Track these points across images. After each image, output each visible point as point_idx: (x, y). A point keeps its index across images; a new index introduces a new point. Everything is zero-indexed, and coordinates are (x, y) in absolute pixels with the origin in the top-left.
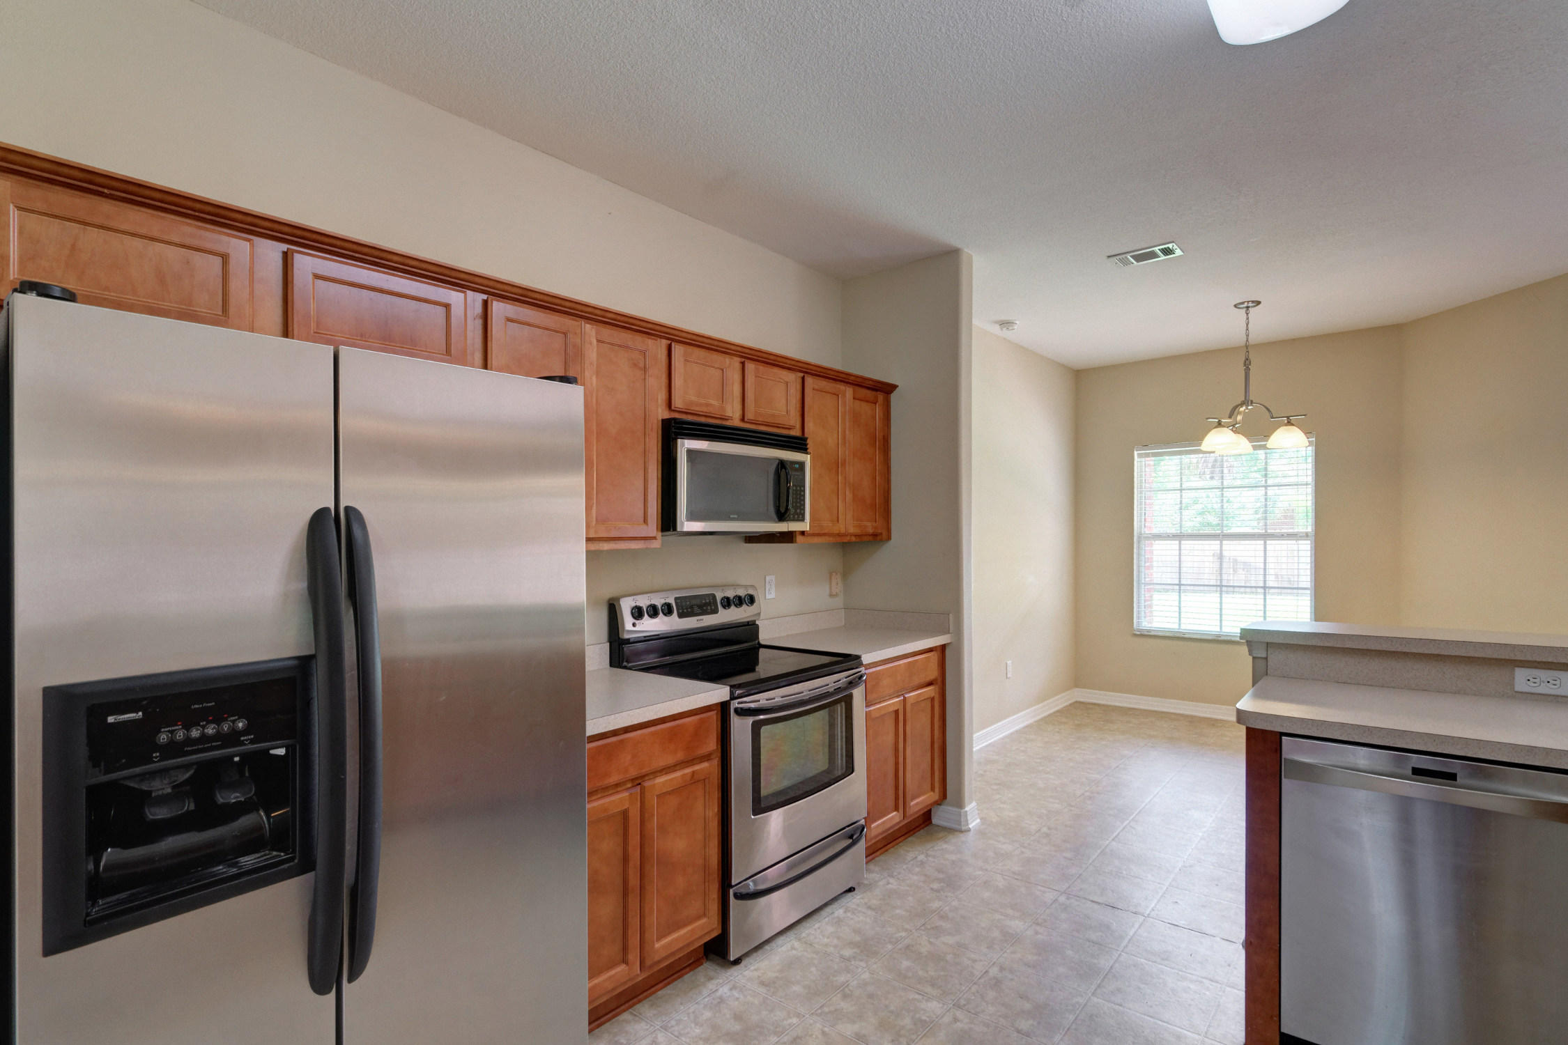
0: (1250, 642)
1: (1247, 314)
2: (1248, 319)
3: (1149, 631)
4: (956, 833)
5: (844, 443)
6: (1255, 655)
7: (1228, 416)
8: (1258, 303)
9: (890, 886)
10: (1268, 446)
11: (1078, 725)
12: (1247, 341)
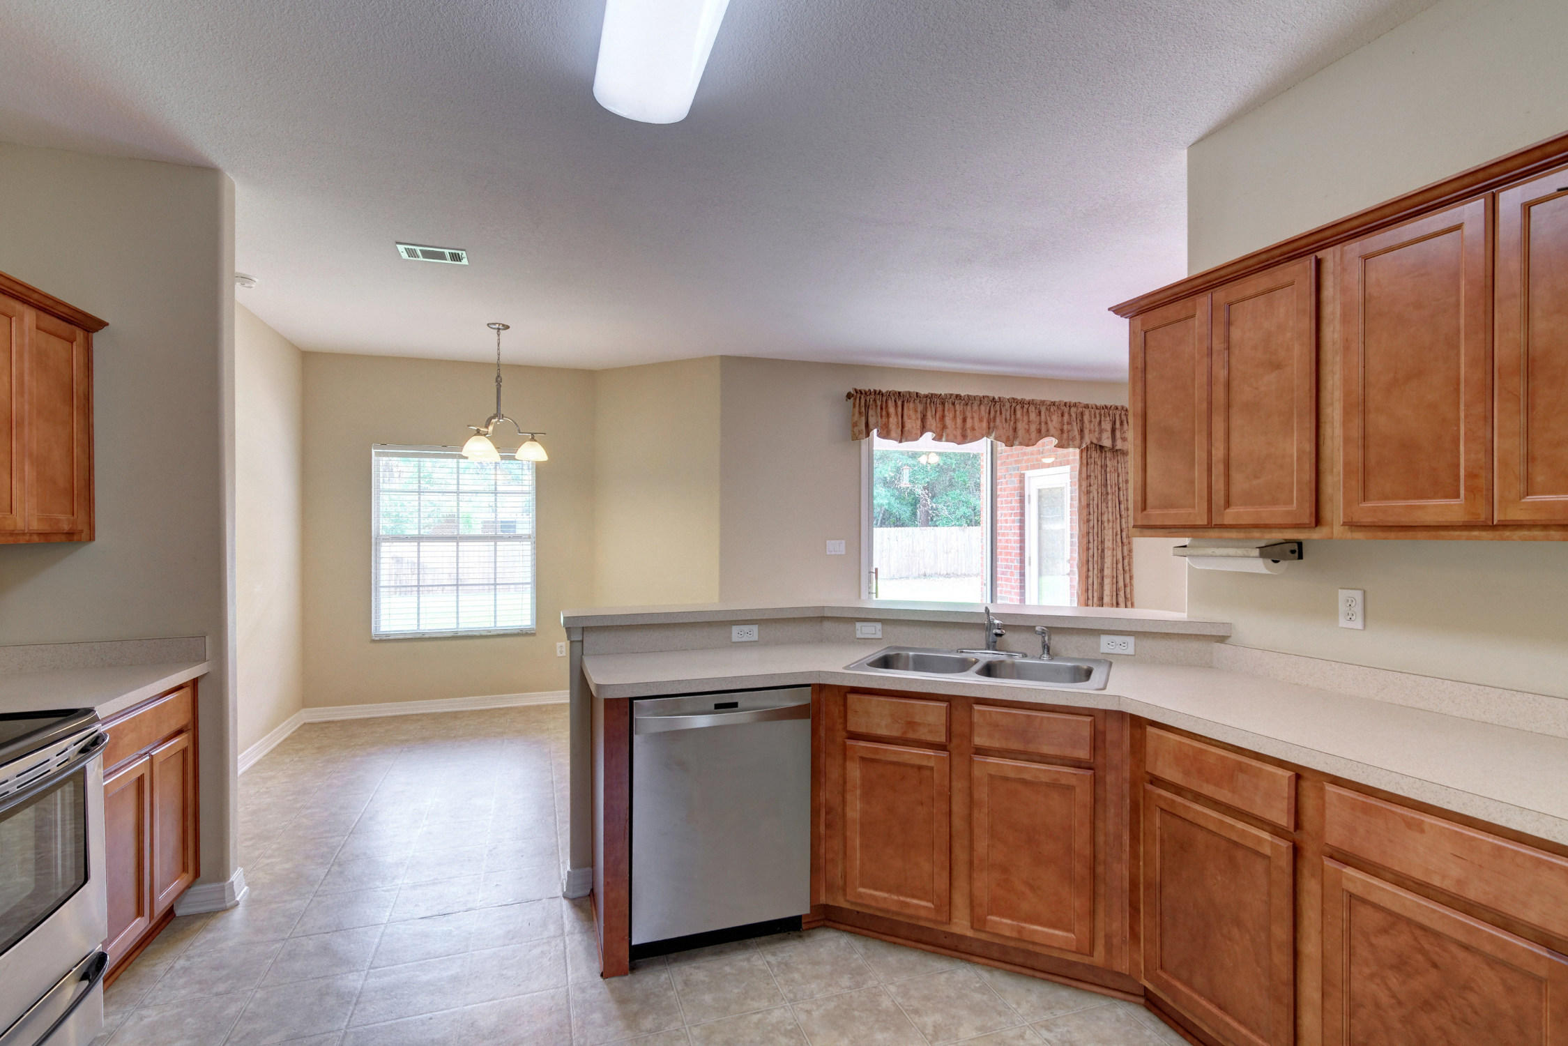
0: (570, 628)
1: (499, 335)
2: (499, 339)
3: (387, 635)
4: (219, 914)
5: (21, 393)
6: (572, 640)
7: (484, 425)
8: (507, 327)
9: (146, 1021)
10: (516, 457)
11: (318, 748)
12: (499, 359)
